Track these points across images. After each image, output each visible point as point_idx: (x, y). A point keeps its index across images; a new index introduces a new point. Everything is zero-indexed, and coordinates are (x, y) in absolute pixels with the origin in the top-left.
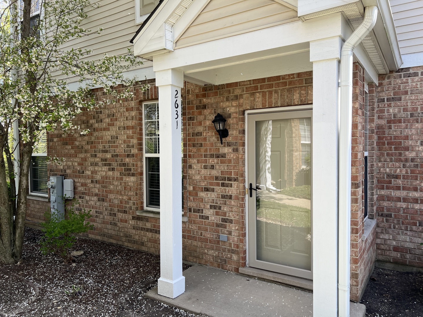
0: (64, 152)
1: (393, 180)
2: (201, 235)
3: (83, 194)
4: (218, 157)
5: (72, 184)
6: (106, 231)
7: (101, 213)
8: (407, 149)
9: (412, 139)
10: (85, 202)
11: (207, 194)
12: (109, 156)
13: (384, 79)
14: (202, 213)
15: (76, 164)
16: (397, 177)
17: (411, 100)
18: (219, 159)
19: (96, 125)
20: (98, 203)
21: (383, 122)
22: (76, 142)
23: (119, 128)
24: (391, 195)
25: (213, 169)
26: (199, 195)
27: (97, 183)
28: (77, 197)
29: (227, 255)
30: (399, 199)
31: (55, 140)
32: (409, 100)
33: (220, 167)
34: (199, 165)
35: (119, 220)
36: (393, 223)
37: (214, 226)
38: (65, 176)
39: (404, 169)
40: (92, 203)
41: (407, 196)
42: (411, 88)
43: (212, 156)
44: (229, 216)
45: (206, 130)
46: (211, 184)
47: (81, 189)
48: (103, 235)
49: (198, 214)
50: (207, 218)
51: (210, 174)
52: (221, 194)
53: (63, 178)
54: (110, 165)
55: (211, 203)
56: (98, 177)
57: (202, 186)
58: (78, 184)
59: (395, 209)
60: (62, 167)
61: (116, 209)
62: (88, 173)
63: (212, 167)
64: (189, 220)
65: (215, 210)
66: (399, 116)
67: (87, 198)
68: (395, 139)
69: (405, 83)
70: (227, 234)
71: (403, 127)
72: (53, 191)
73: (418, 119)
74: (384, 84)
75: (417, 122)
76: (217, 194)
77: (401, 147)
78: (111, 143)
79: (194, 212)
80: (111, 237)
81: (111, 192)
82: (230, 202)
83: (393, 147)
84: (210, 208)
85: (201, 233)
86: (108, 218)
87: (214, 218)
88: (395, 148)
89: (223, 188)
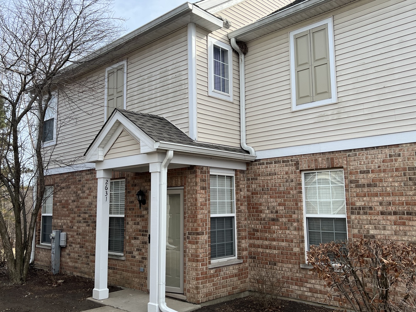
0: (62, 213)
1: (255, 233)
2: (132, 269)
3: (71, 243)
4: (141, 217)
5: (66, 236)
6: (83, 269)
7: (81, 256)
8: (261, 212)
9: (263, 206)
10: (72, 249)
11: (135, 241)
12: (87, 216)
13: (249, 166)
14: (133, 254)
15: (69, 222)
16: (257, 231)
17: (262, 180)
18: (142, 218)
19: (81, 195)
20: (80, 250)
21: (250, 193)
22: (70, 206)
23: (93, 197)
24: (255, 243)
25: (138, 225)
26: (131, 242)
27: (79, 235)
28: (68, 245)
29: (144, 281)
30: (258, 246)
31: (58, 204)
32: (261, 180)
33: (141, 224)
34: (132, 222)
35: (90, 261)
36: (257, 263)
37: (138, 263)
38: (62, 231)
39: (261, 225)
40: (76, 249)
41: (262, 244)
42: (261, 172)
43: (138, 216)
44: (145, 256)
45: (135, 200)
46: (137, 235)
47: (70, 239)
48: (81, 272)
49: (131, 255)
50: (135, 257)
51: (137, 228)
52: (142, 241)
53: (61, 232)
54: (87, 222)
55: (137, 247)
56: (81, 231)
57: (133, 236)
58: (69, 236)
59: (257, 253)
60: (60, 224)
61: (89, 253)
62: (75, 228)
63: (138, 224)
64: (126, 259)
65: (139, 252)
66: (257, 190)
67: (74, 245)
68: (255, 205)
69: (259, 169)
70: (144, 267)
71: (259, 197)
72: (53, 241)
73: (265, 192)
74: (249, 169)
75: (265, 194)
76: (140, 241)
77: (258, 211)
78: (89, 207)
79: (129, 254)
80: (86, 273)
81: (87, 241)
82: (146, 246)
83: (255, 210)
84: (137, 251)
85: (132, 267)
86: (85, 260)
87: (138, 257)
88: (256, 211)
89: (142, 237)
